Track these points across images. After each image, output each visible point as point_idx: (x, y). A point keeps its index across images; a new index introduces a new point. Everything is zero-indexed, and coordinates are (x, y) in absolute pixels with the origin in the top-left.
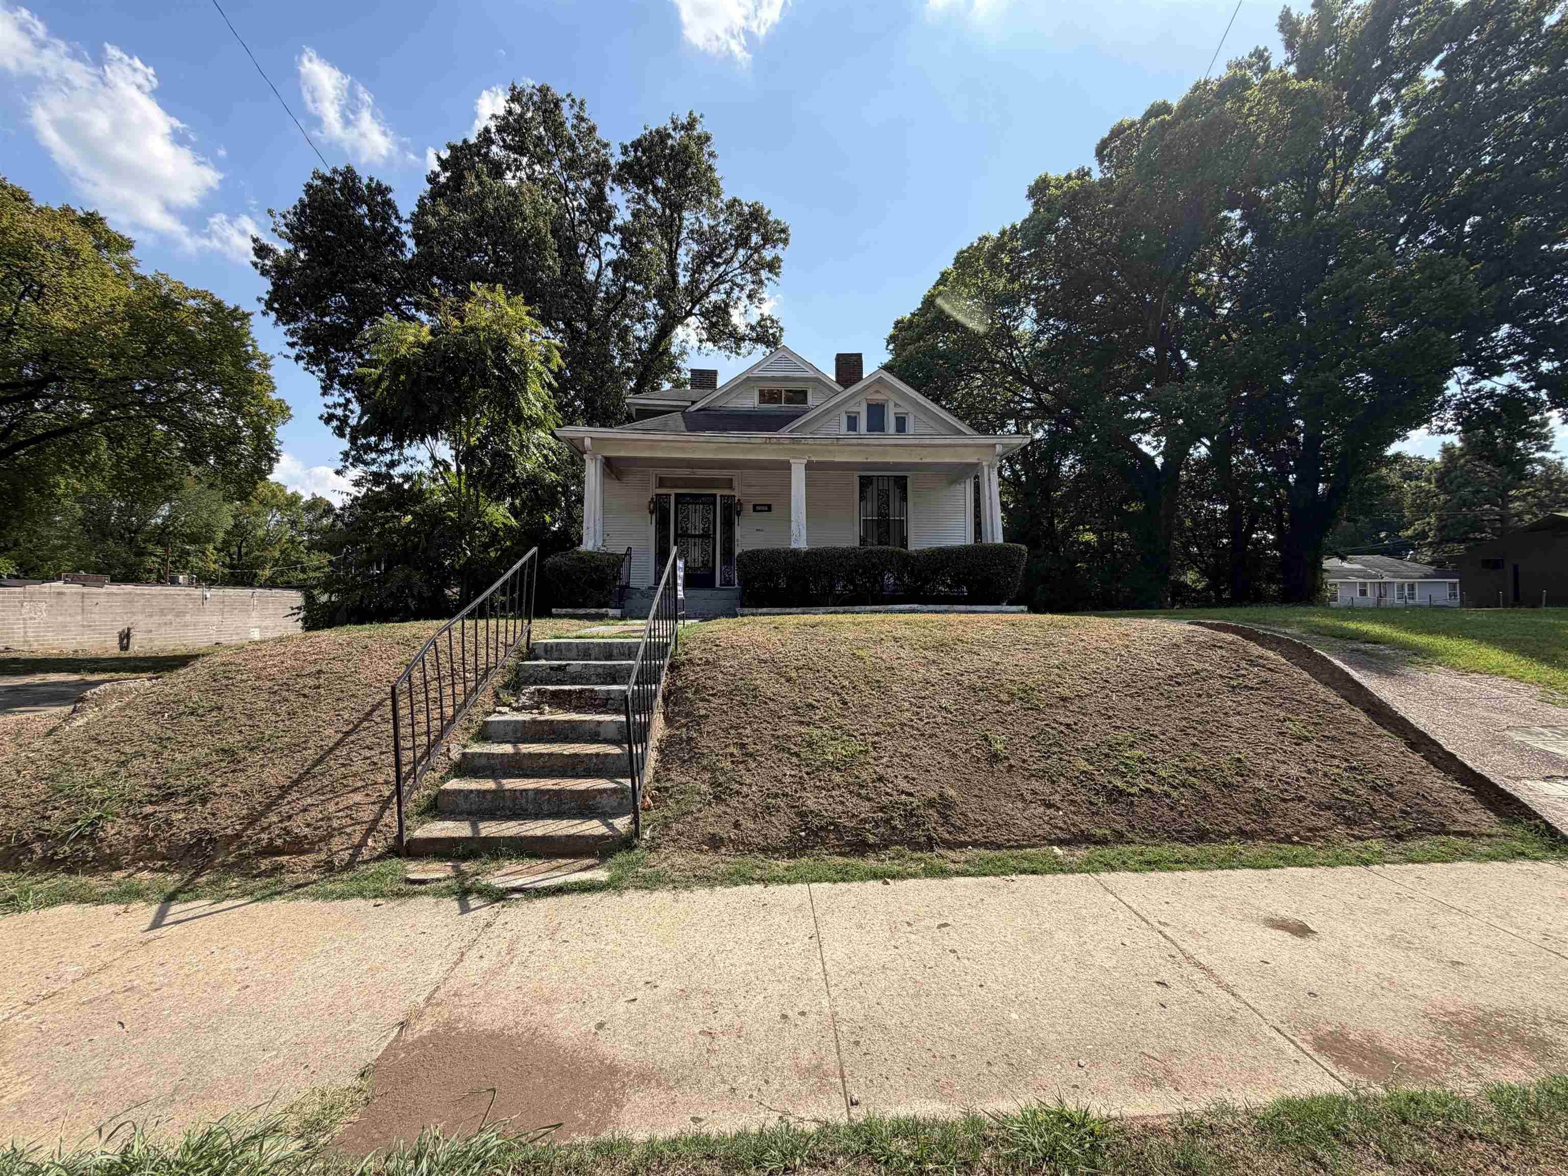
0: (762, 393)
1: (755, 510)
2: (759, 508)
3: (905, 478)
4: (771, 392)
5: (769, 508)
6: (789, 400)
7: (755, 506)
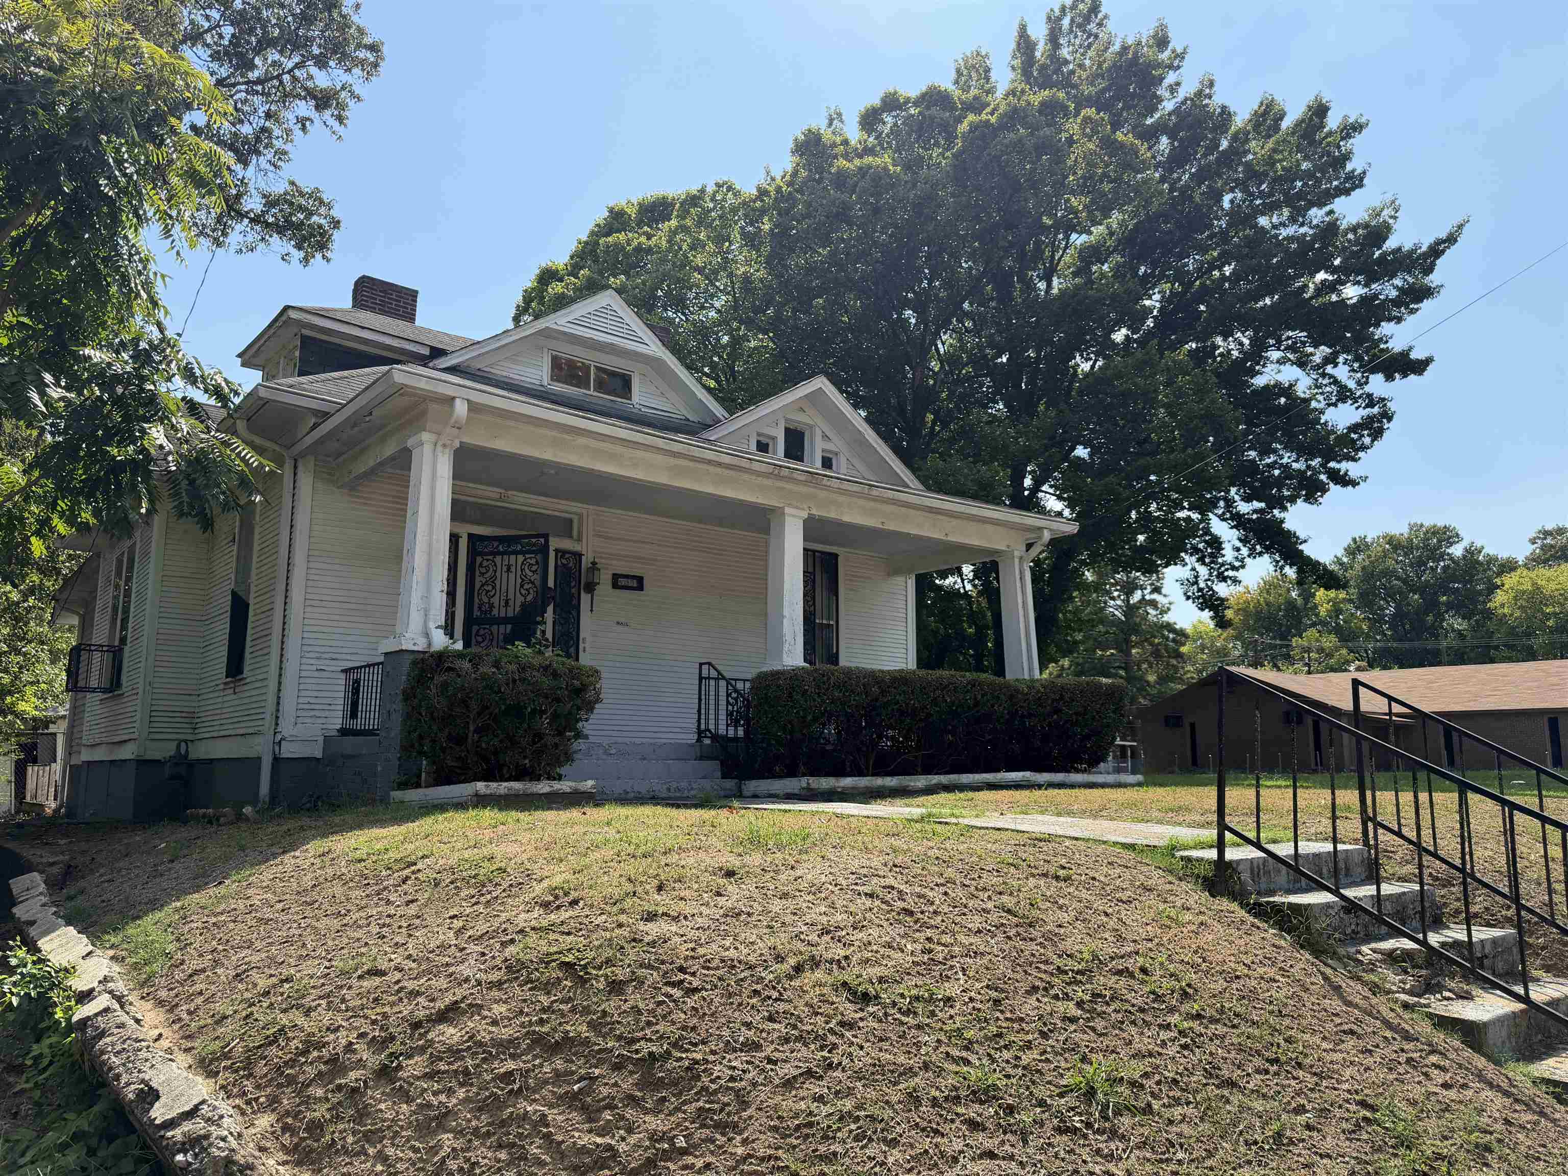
0: (556, 363)
1: (615, 586)
2: (623, 582)
3: (835, 556)
4: (571, 364)
5: (639, 584)
6: (601, 386)
7: (616, 577)
